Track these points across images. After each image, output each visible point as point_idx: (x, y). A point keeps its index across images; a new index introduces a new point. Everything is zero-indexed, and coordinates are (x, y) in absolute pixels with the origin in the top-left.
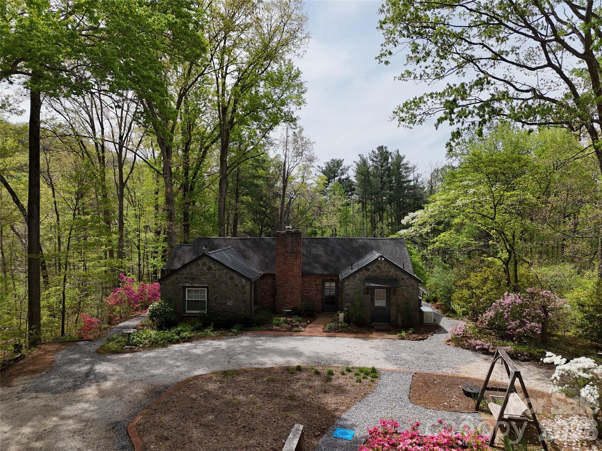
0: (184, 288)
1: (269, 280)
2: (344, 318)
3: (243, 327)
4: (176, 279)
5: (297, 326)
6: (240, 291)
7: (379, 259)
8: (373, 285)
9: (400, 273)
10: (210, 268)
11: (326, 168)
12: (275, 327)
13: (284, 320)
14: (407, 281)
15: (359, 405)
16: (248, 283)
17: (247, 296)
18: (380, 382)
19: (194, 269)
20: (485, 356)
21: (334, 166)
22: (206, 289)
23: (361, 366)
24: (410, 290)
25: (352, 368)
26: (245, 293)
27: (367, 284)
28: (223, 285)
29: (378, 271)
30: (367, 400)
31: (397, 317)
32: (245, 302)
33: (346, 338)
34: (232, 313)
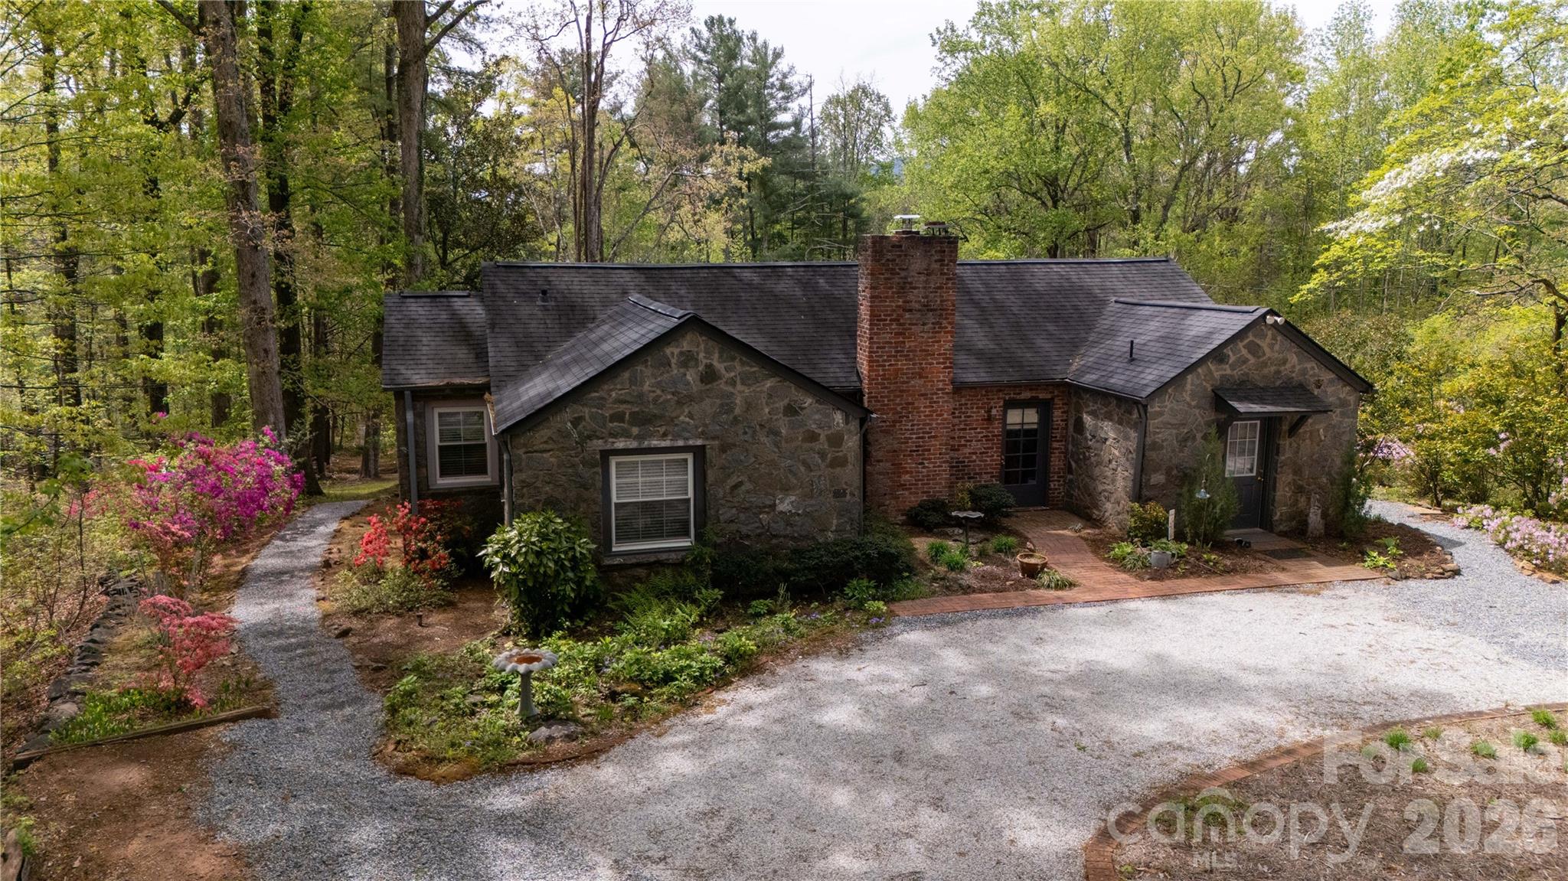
4: (576, 422)
6: (823, 455)
7: (1268, 320)
9: (1316, 366)
10: (709, 376)
14: (1330, 390)
19: (648, 380)
22: (690, 457)
26: (840, 462)
28: (764, 439)
29: (1252, 360)
32: (839, 494)
34: (793, 538)
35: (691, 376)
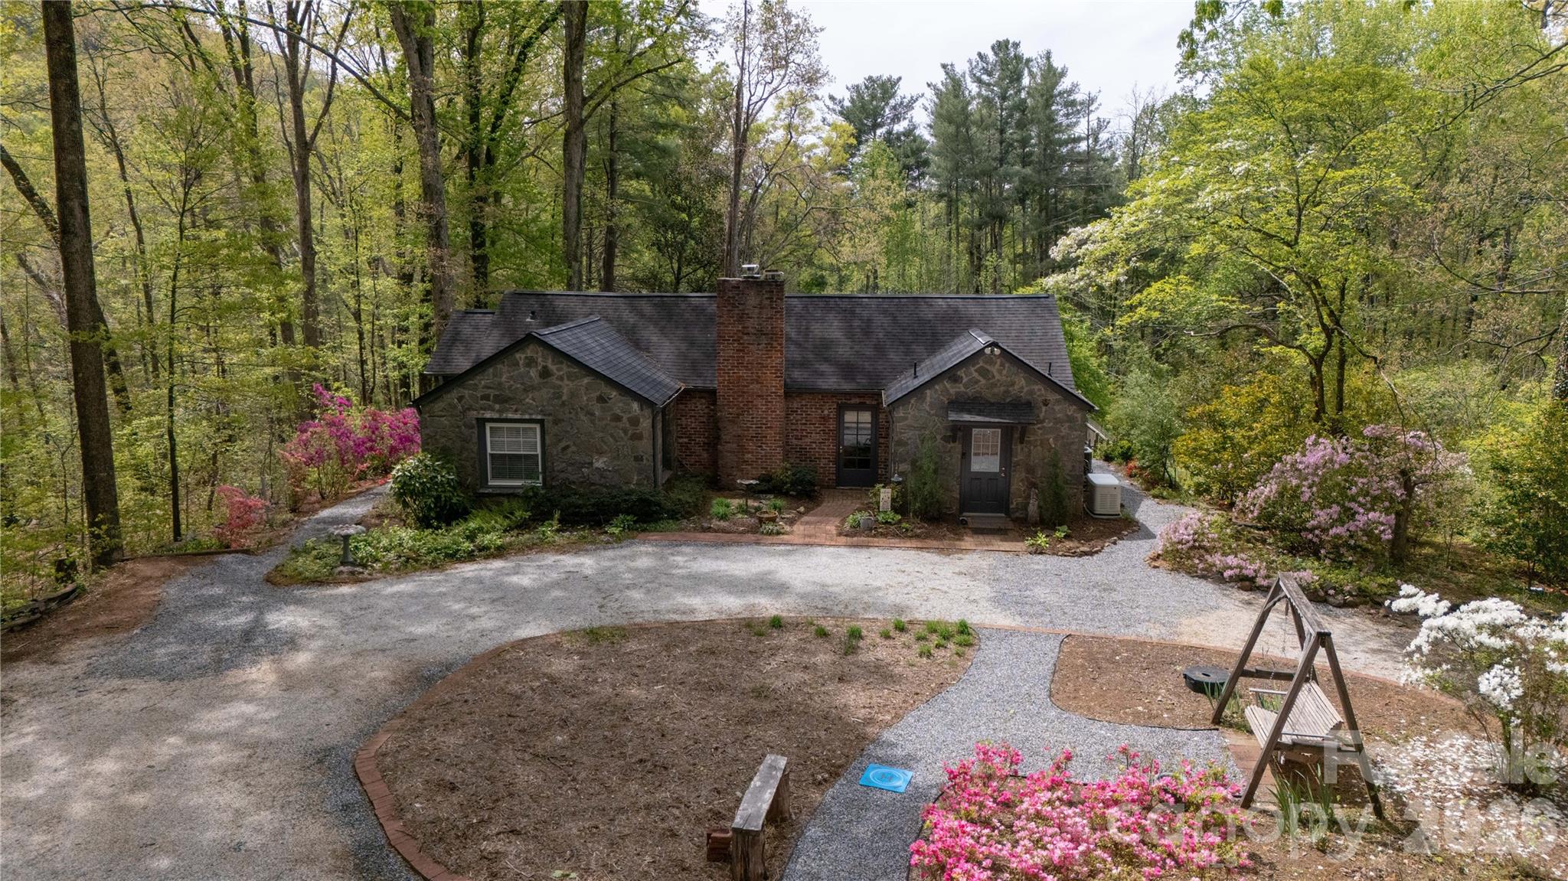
0: (482, 421)
1: (700, 406)
2: (893, 500)
3: (635, 522)
4: (460, 399)
5: (773, 520)
6: (625, 432)
7: (988, 351)
8: (967, 417)
9: (1038, 388)
10: (545, 373)
11: (852, 101)
12: (716, 523)
13: (740, 506)
14: (1057, 408)
15: (925, 710)
16: (647, 412)
17: (645, 446)
18: (980, 656)
19: (503, 374)
20: (1246, 596)
21: (873, 97)
22: (538, 427)
23: (931, 618)
24: (1064, 430)
25: (910, 622)
26: (637, 437)
27: (953, 416)
28: (583, 418)
29: (983, 381)
30: (946, 701)
31: (1028, 497)
32: (639, 459)
33: (896, 551)
34: (606, 487)
35: (533, 373)
